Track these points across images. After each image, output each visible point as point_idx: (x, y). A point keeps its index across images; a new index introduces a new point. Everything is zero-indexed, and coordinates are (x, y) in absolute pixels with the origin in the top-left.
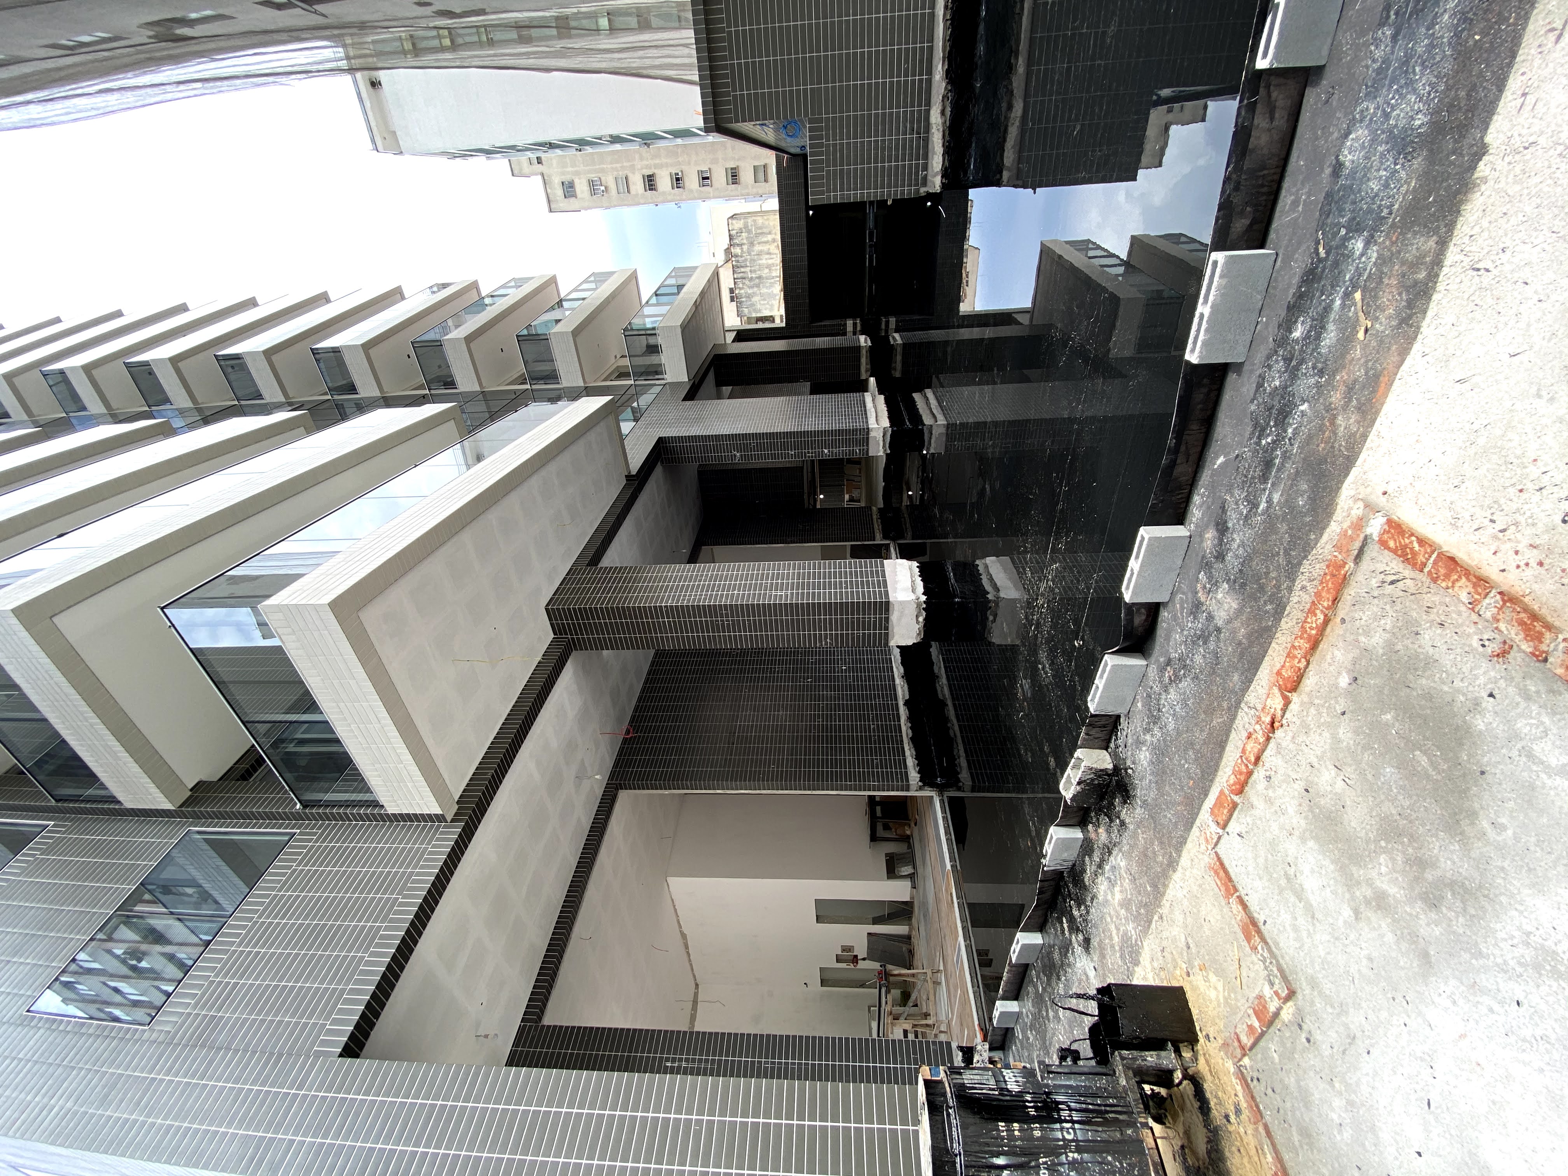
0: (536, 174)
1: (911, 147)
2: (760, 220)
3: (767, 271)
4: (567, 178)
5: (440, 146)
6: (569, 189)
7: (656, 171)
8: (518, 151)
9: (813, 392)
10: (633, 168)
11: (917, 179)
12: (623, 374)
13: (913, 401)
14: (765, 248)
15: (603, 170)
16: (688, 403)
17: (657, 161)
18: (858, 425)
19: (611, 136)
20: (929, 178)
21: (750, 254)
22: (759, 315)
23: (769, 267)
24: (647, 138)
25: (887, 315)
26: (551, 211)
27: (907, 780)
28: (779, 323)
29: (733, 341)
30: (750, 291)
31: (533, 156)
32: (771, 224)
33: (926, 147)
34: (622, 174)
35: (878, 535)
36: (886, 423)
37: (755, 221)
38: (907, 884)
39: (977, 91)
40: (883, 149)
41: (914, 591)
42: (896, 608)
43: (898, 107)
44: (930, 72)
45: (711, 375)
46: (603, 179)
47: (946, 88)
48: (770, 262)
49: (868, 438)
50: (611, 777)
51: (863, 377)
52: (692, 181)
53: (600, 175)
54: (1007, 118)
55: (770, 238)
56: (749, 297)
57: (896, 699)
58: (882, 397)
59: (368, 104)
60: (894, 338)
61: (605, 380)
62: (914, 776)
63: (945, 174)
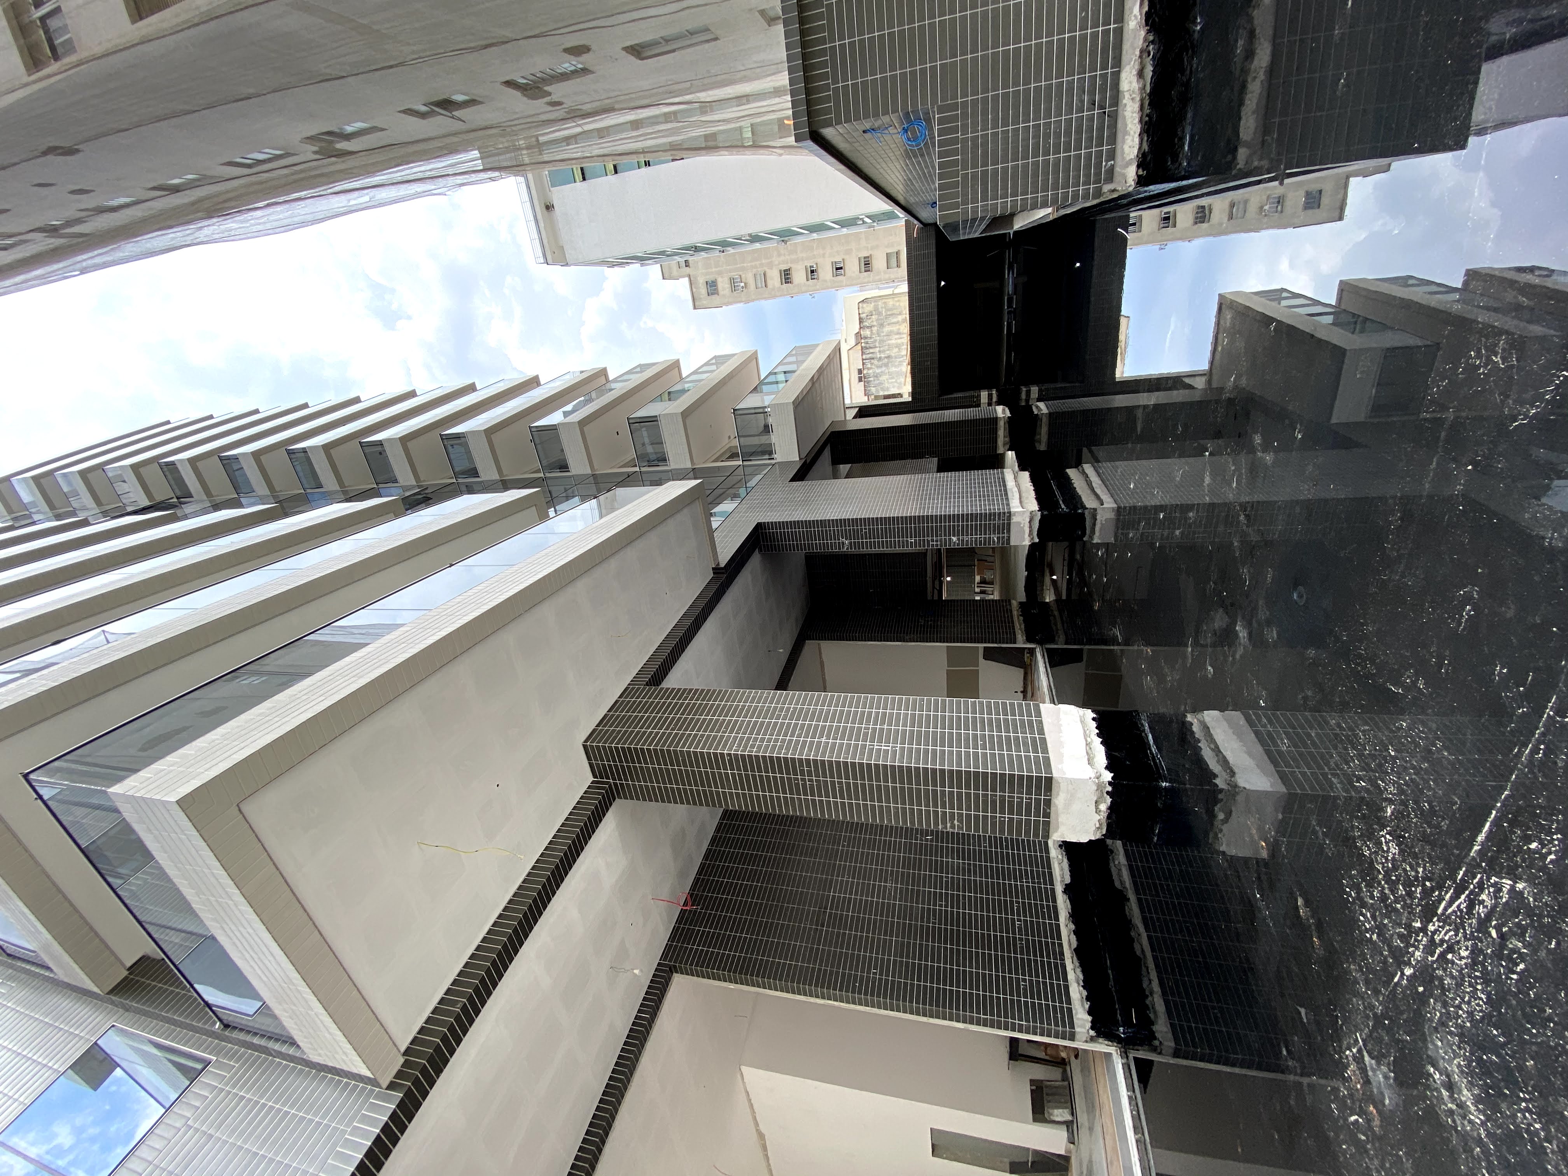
0: (683, 277)
1: (1090, 129)
2: (891, 302)
3: (896, 350)
4: (710, 278)
5: (599, 255)
6: (712, 287)
7: (792, 266)
8: (668, 256)
9: (940, 470)
10: (771, 265)
11: (1098, 174)
12: (733, 456)
13: (1068, 479)
14: (895, 328)
15: (743, 269)
16: (795, 484)
17: (793, 257)
18: (996, 508)
19: (750, 235)
20: (1117, 169)
21: (879, 336)
22: (886, 393)
23: (898, 346)
24: (785, 235)
25: (1028, 384)
26: (695, 308)
27: (1072, 1026)
28: (907, 398)
29: (855, 417)
30: (878, 371)
31: (681, 260)
32: (902, 304)
33: (1113, 126)
34: (761, 271)
35: (1020, 637)
36: (1034, 506)
37: (885, 303)
38: (1062, 1134)
39: (1196, 36)
40: (1047, 136)
41: (1090, 762)
42: (1063, 786)
43: (1071, 73)
44: (1120, 18)
45: (827, 453)
46: (743, 276)
47: (1145, 39)
48: (899, 341)
49: (1009, 524)
50: (664, 956)
51: (1000, 450)
52: (826, 272)
53: (740, 273)
54: (1245, 71)
55: (900, 318)
56: (876, 376)
57: (1052, 883)
58: (1026, 474)
59: (542, 225)
60: (1037, 407)
61: (713, 461)
62: (1082, 1018)
63: (1143, 162)
